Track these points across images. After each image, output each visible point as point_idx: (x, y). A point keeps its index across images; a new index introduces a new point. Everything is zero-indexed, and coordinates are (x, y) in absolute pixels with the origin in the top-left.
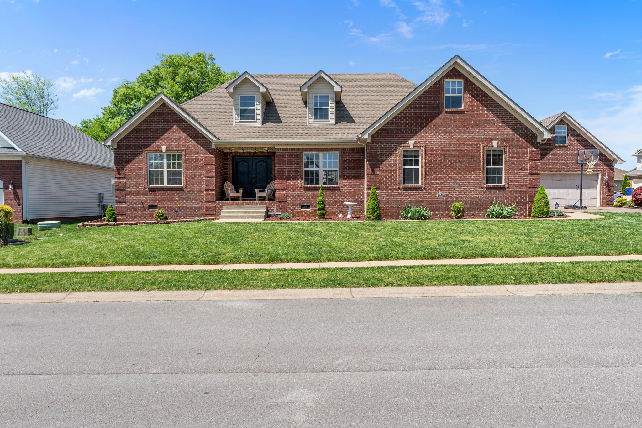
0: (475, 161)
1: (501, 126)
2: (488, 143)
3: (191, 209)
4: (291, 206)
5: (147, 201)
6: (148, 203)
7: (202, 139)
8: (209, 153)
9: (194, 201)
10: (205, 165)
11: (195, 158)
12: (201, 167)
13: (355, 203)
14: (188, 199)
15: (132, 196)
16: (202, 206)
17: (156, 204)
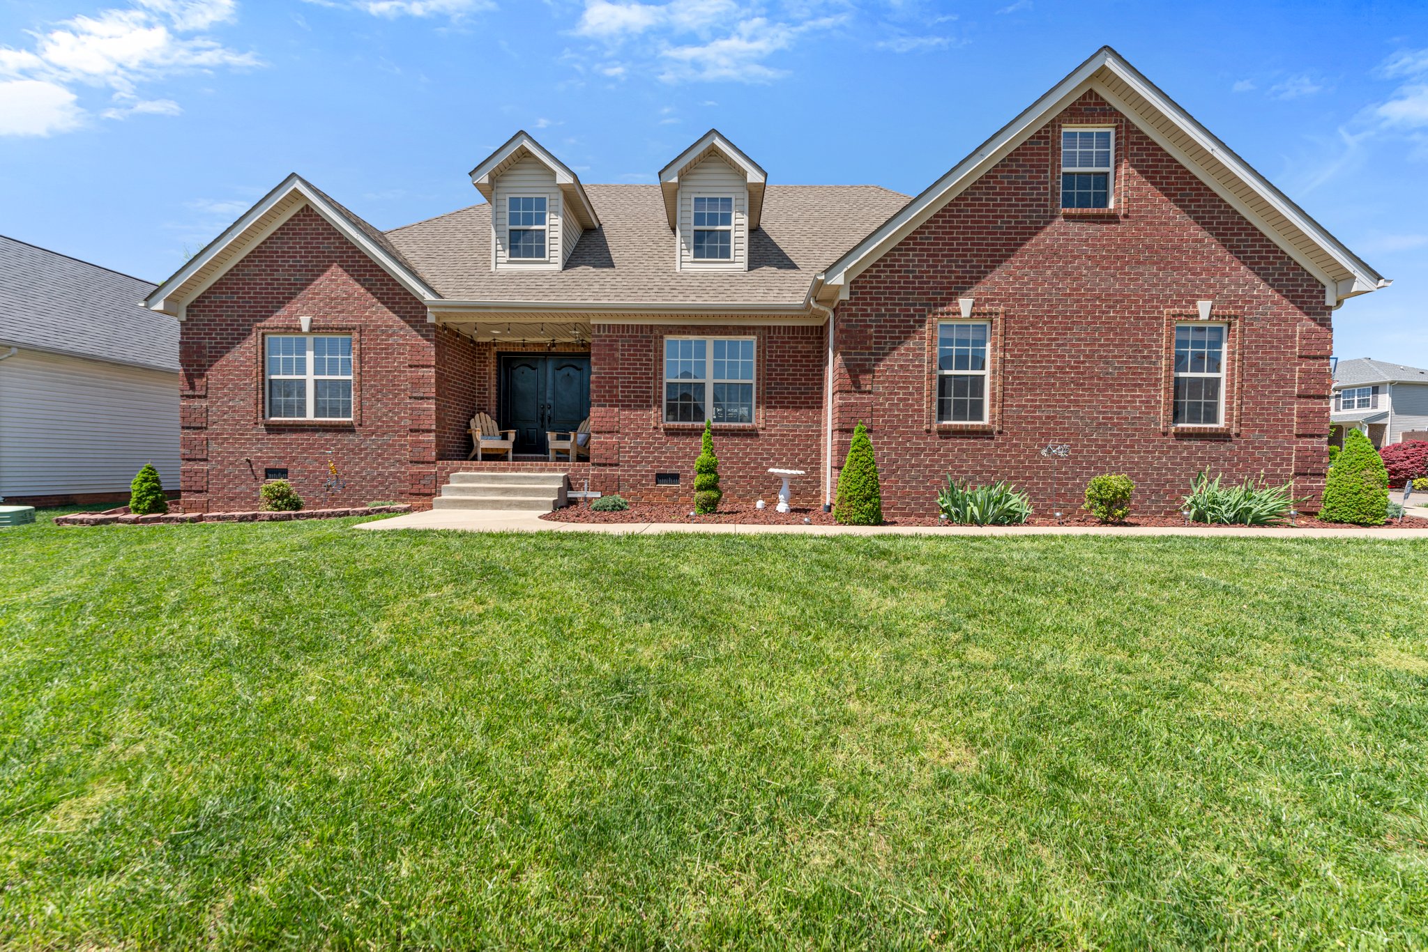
0: (1144, 357)
1: (1221, 260)
2: (1185, 307)
3: (373, 479)
4: (630, 476)
5: (260, 457)
6: (264, 462)
7: (403, 299)
8: (422, 336)
9: (382, 459)
10: (410, 366)
11: (385, 349)
12: (400, 372)
13: (800, 472)
14: (367, 454)
15: (223, 443)
16: (401, 472)
17: (283, 465)
